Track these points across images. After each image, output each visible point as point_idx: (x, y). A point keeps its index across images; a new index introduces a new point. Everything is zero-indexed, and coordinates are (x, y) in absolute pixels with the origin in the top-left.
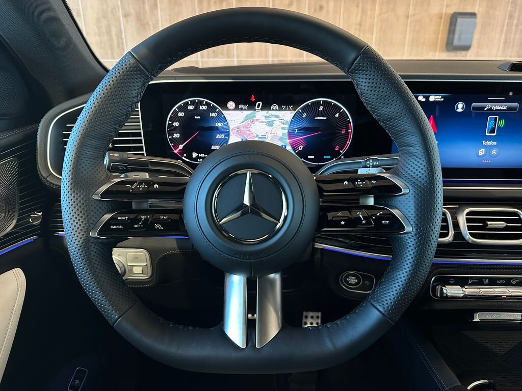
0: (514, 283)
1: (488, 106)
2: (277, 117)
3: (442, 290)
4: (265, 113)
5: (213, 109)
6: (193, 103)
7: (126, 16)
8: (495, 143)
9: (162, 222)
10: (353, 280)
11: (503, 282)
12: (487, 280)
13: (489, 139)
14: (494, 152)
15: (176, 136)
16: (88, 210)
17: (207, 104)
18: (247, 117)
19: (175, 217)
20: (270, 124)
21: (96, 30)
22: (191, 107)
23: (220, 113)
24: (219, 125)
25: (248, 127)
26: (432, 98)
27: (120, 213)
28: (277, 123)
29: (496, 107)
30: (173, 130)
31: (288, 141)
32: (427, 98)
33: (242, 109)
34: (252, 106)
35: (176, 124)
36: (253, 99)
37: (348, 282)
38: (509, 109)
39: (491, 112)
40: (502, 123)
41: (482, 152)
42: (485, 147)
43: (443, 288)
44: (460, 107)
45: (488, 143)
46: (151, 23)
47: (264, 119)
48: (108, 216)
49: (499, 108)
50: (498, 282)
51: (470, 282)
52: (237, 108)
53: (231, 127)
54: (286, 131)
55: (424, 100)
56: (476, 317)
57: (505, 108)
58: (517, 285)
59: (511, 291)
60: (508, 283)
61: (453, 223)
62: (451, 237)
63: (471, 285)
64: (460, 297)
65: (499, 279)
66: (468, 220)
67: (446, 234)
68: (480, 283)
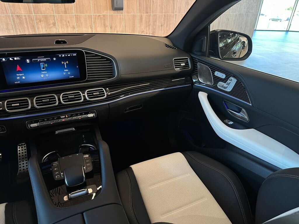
1: (39, 60)
3: (30, 126)
8: (46, 72)
11: (52, 119)
13: (44, 71)
14: (47, 75)
26: (15, 59)
29: (42, 60)
38: (47, 60)
39: (40, 62)
40: (46, 65)
41: (42, 76)
42: (43, 74)
49: (43, 60)
55: (12, 60)
56: (57, 132)
57: (45, 60)
58: (57, 119)
59: (55, 121)
60: (54, 119)
61: (31, 103)
62: (30, 107)
63: (40, 122)
64: (36, 127)
65: (50, 118)
66: (36, 101)
67: (28, 107)
68: (44, 121)
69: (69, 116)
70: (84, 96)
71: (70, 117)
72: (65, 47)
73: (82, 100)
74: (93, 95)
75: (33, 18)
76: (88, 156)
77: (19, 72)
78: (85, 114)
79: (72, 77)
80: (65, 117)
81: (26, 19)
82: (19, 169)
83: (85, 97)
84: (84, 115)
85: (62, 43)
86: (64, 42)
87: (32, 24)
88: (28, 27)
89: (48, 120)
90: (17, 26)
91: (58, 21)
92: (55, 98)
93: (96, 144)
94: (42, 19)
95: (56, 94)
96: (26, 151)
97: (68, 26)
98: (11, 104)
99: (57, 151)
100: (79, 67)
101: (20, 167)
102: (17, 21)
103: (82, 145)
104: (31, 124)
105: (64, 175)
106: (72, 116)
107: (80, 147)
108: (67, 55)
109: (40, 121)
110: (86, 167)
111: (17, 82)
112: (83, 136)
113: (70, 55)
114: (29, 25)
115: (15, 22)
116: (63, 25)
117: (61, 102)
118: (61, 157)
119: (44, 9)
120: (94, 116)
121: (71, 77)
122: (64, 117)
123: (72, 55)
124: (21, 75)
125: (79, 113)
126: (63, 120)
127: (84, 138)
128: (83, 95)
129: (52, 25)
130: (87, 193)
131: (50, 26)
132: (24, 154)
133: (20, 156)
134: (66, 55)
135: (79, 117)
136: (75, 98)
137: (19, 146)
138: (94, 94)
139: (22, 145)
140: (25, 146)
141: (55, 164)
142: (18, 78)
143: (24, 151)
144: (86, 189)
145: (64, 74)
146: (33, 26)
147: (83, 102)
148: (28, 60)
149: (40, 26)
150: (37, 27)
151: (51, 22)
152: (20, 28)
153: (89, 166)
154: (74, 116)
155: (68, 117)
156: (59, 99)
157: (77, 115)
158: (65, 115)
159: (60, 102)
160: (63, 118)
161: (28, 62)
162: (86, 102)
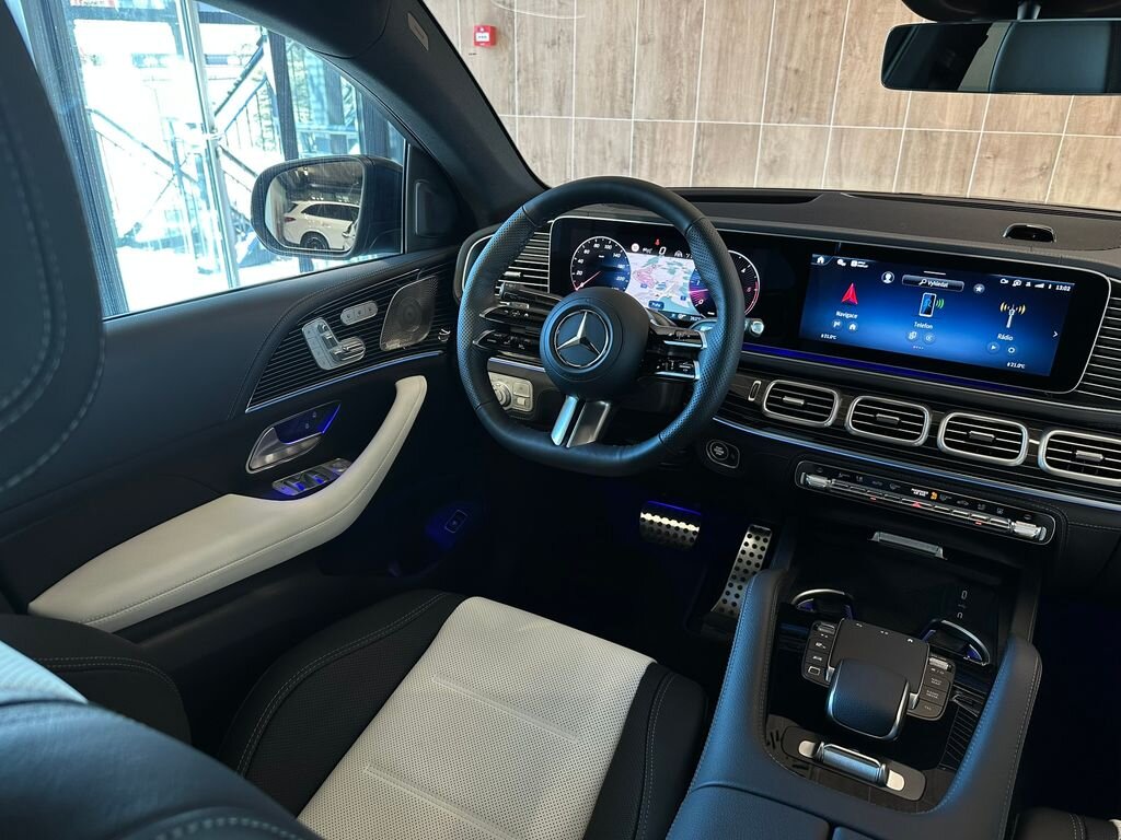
0: (893, 488)
1: (923, 280)
2: (680, 264)
3: (805, 477)
4: (668, 259)
5: (617, 249)
6: (599, 241)
7: (644, 42)
8: (931, 327)
9: (525, 344)
10: (719, 451)
11: (881, 484)
12: (861, 478)
13: (924, 320)
14: (929, 338)
15: (580, 273)
16: (476, 325)
17: (613, 244)
18: (649, 262)
19: (534, 342)
20: (672, 272)
21: (593, 66)
22: (596, 246)
23: (623, 255)
24: (621, 266)
25: (649, 272)
26: (854, 264)
27: (499, 332)
28: (679, 271)
29: (934, 283)
30: (577, 267)
31: (689, 292)
32: (849, 263)
33: (645, 252)
34: (655, 251)
35: (581, 261)
36: (658, 243)
37: (715, 453)
38: (951, 287)
39: (926, 288)
40: (941, 304)
41: (913, 335)
42: (918, 329)
43: (807, 475)
44: (888, 278)
45: (922, 326)
46: (684, 55)
47: (666, 266)
48: (488, 332)
49: (938, 284)
51: (840, 475)
52: (640, 251)
53: (633, 270)
54: (688, 282)
55: (844, 264)
56: (878, 537)
57: (946, 285)
58: (896, 491)
59: (886, 496)
60: (885, 487)
61: (840, 409)
62: (829, 422)
63: (841, 479)
64: (821, 489)
65: (876, 480)
66: (857, 408)
67: (824, 419)
68: (852, 479)
69: (943, 498)
70: (1033, 449)
71: (947, 503)
72: (1038, 253)
73: (1018, 461)
74: (1072, 457)
75: (973, 144)
76: (945, 665)
77: (848, 306)
78: (1004, 516)
79: (1019, 365)
80: (928, 498)
81: (949, 145)
82: (724, 596)
83: (1037, 453)
84: (999, 515)
85: (1034, 240)
86: (1044, 236)
87: (961, 163)
88: (944, 173)
89: (867, 482)
90: (909, 167)
91: (1064, 160)
92: (922, 421)
93: (1000, 643)
94: (1007, 150)
95: (932, 407)
96: (763, 553)
97: (1098, 183)
98: (784, 395)
99: (851, 596)
100: (1061, 336)
101: (728, 593)
102: (917, 148)
103: (944, 621)
104: (809, 474)
105: (833, 676)
106: (953, 502)
107: (934, 626)
108: (1033, 284)
110: (919, 698)
111: (826, 336)
112: (964, 594)
113: (1047, 285)
114: (950, 167)
115: (910, 154)
116: (1083, 176)
117: (936, 439)
118: (854, 618)
119: (1030, 112)
120: (1036, 539)
121: (1013, 365)
122: (924, 493)
123: (1054, 286)
124: (847, 316)
125: (982, 503)
126: (917, 504)
127: (962, 602)
128: (1030, 445)
129: (1034, 174)
130: (882, 782)
131: (1028, 175)
132: (755, 560)
133: (740, 560)
134: (1029, 284)
135: (979, 518)
136: (995, 443)
137: (751, 530)
138: (1078, 452)
139: (761, 531)
140: (769, 538)
141: (825, 629)
142: (837, 324)
143: (757, 552)
144: (884, 767)
145: (993, 347)
146: (964, 171)
147: (1016, 468)
148: (888, 276)
149: (988, 174)
150: (977, 175)
151: (1038, 161)
152: (917, 175)
153: (931, 702)
154: (962, 506)
155: (938, 501)
156: (934, 430)
157: (973, 506)
158: (930, 492)
159: (932, 440)
160: (918, 497)
161: (887, 281)
162: (1030, 473)
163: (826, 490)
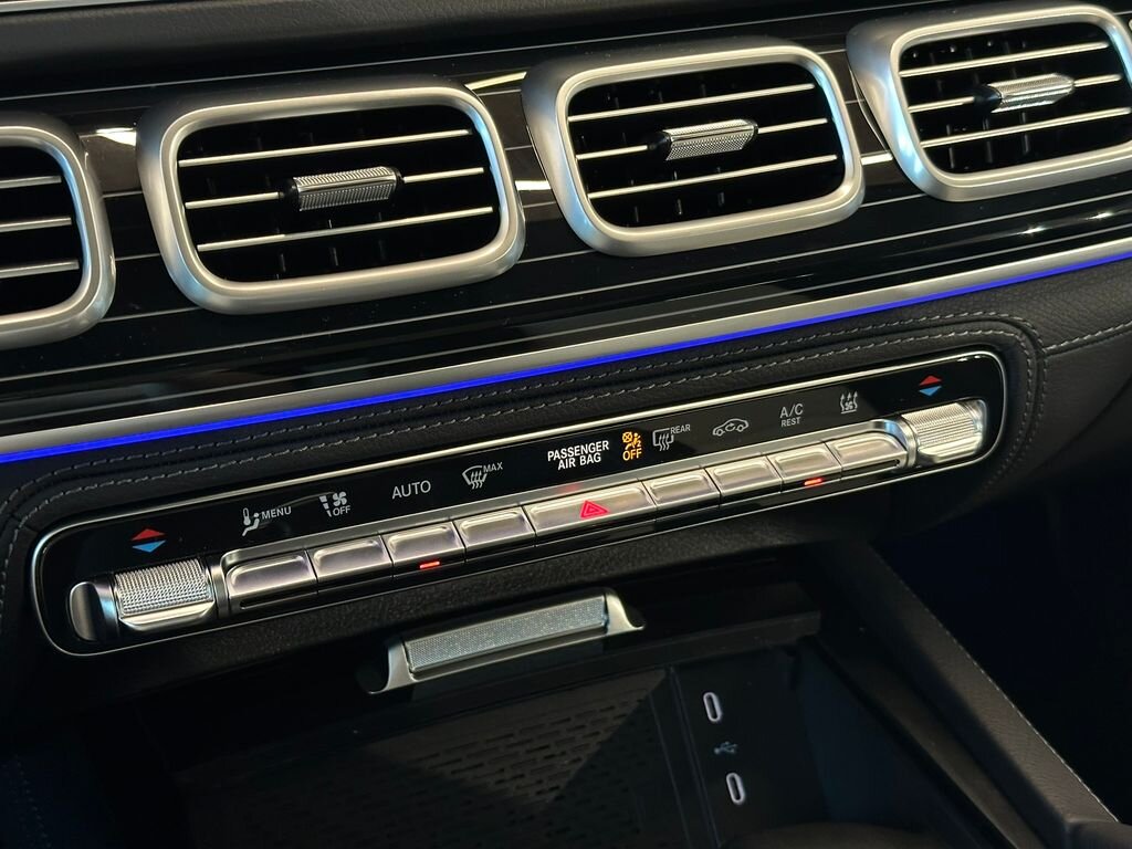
0: (476, 481)
11: (423, 486)
12: (340, 498)
43: (102, 591)
50: (397, 493)
59: (465, 530)
63: (260, 538)
65: (401, 475)
68: (306, 517)
89: (371, 504)
109: (251, 523)
158: (617, 436)
163: (226, 614)
